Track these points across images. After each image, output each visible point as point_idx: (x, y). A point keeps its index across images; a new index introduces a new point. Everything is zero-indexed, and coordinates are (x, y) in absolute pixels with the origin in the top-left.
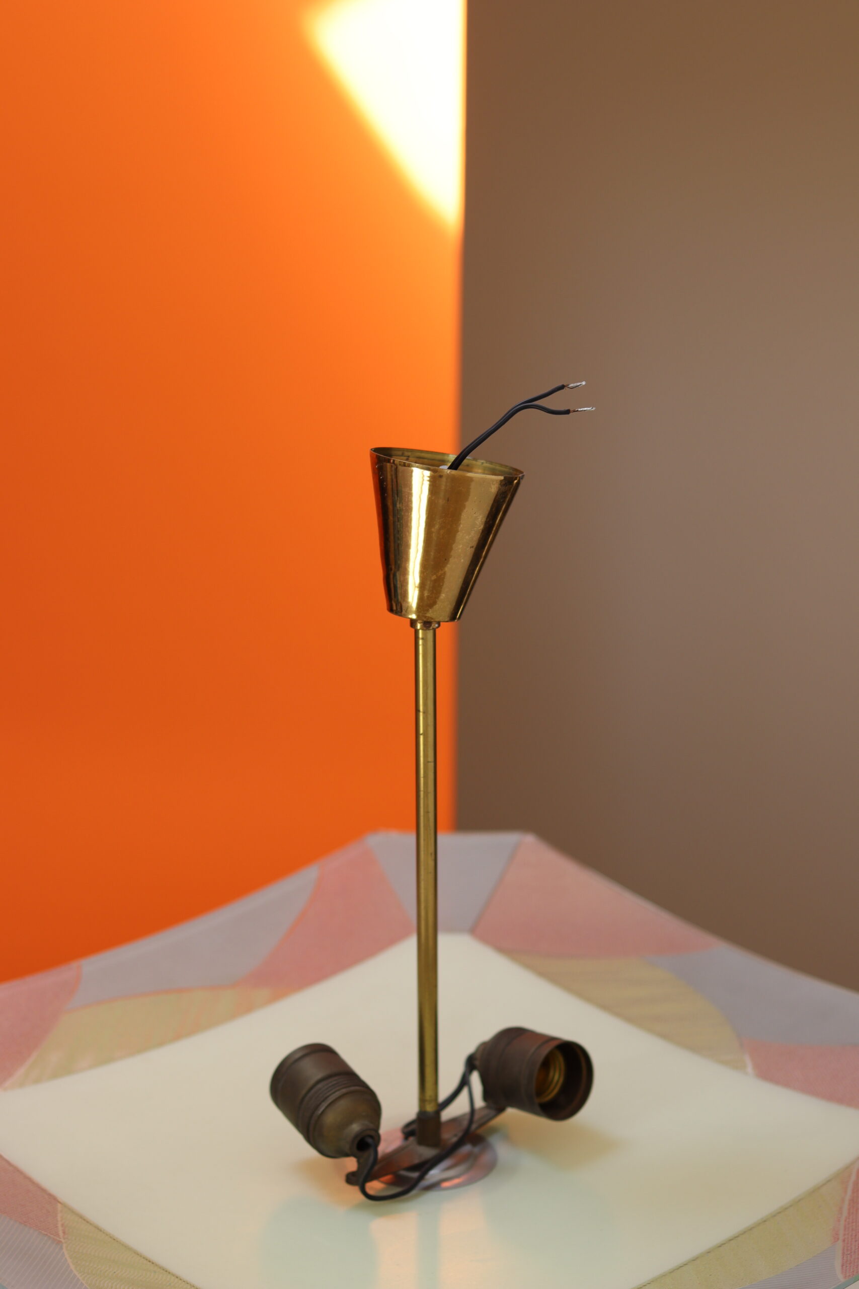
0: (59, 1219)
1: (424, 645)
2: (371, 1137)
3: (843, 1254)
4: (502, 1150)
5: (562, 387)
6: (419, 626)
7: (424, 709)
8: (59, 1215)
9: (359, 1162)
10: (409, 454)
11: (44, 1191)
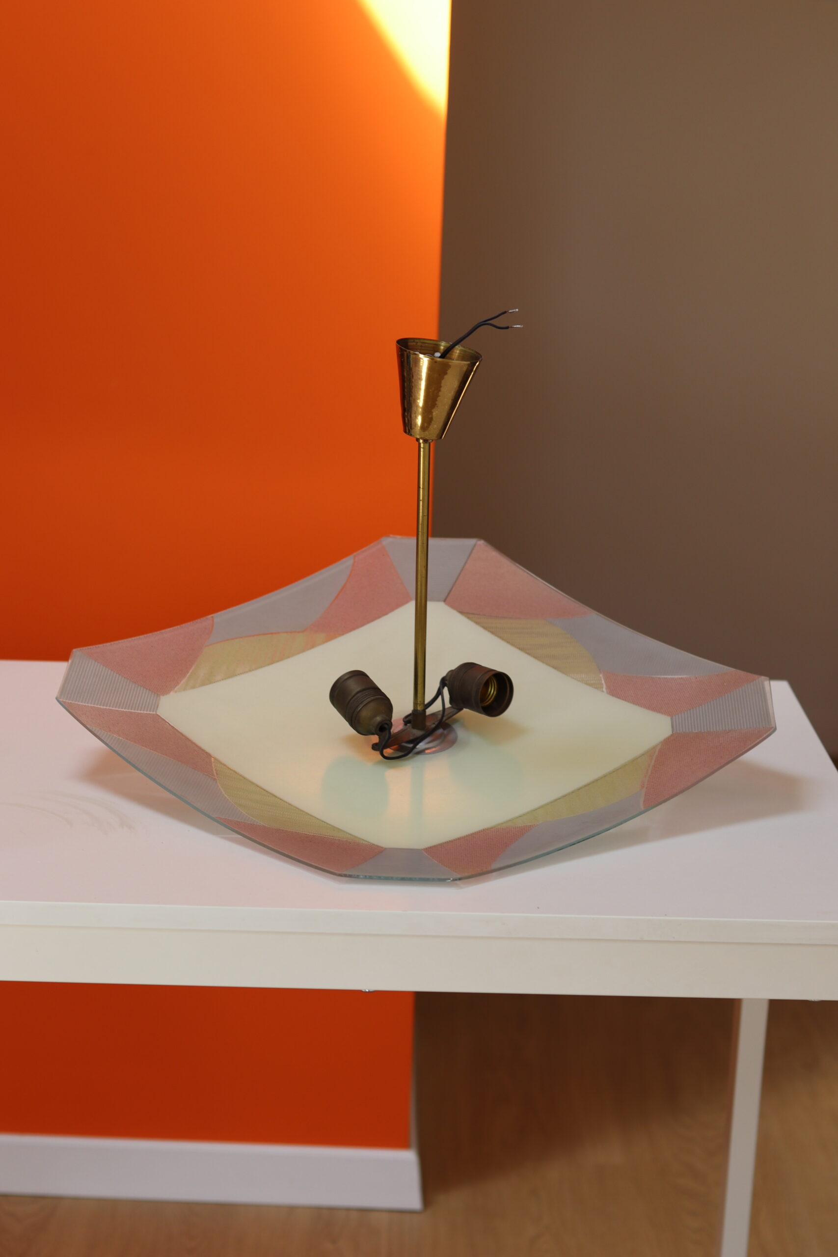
0: (213, 766)
1: (424, 452)
2: (387, 724)
3: (645, 795)
4: (460, 732)
5: (505, 312)
6: (421, 441)
7: (423, 487)
8: (213, 764)
9: (379, 738)
10: (418, 341)
11: (203, 750)
